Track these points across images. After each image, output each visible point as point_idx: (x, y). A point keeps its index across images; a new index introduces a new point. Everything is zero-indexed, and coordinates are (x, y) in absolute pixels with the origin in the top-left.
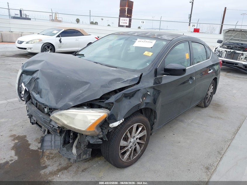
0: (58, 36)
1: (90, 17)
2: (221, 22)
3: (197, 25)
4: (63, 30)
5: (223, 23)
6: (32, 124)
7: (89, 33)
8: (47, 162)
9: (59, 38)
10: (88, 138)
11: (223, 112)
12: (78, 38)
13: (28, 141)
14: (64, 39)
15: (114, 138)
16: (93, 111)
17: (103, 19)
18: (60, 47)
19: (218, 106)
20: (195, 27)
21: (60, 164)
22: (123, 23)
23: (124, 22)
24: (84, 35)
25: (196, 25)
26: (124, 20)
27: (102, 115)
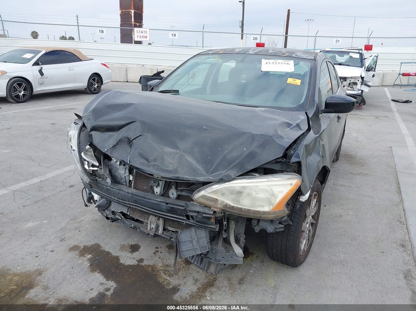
0: (36, 64)
1: (78, 28)
2: (285, 32)
3: (261, 37)
4: (44, 52)
5: (287, 33)
6: (113, 222)
7: (89, 57)
8: (174, 281)
9: (38, 68)
10: (263, 225)
11: (363, 166)
12: (73, 66)
13: (108, 252)
14: (47, 69)
15: (297, 219)
16: (276, 178)
17: (102, 32)
18: (41, 84)
19: (350, 158)
20: (258, 41)
21: (196, 280)
22: (140, 37)
23: (142, 34)
24: (81, 60)
25: (258, 37)
26: (142, 32)
27: (294, 183)
